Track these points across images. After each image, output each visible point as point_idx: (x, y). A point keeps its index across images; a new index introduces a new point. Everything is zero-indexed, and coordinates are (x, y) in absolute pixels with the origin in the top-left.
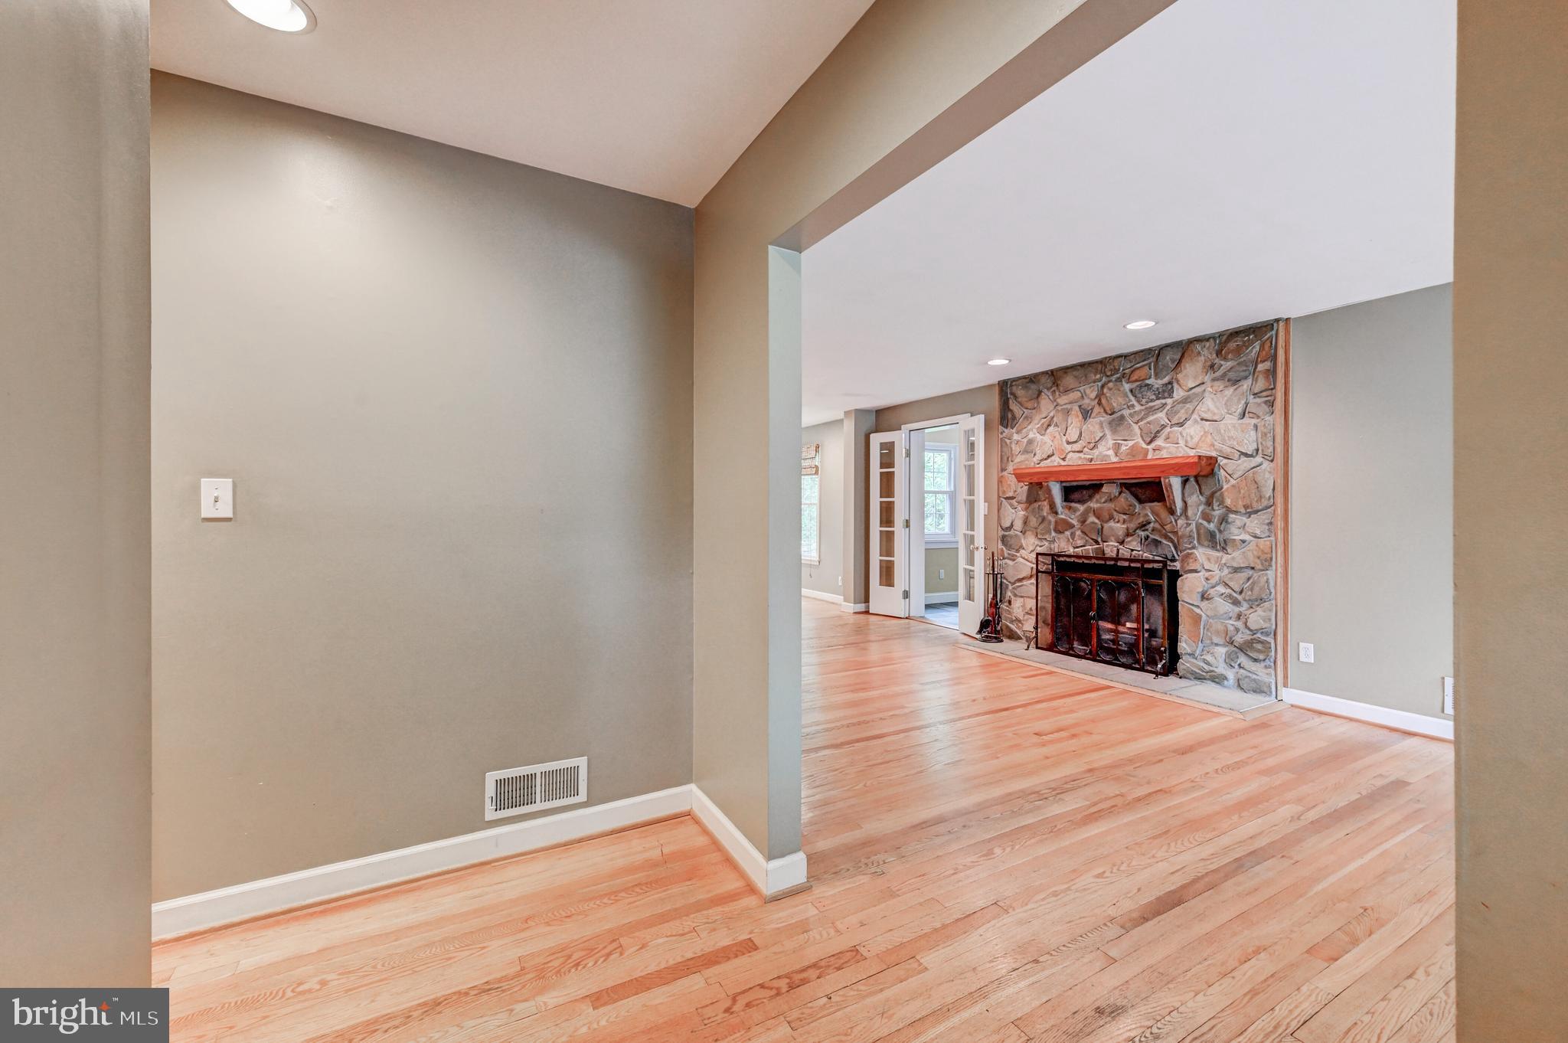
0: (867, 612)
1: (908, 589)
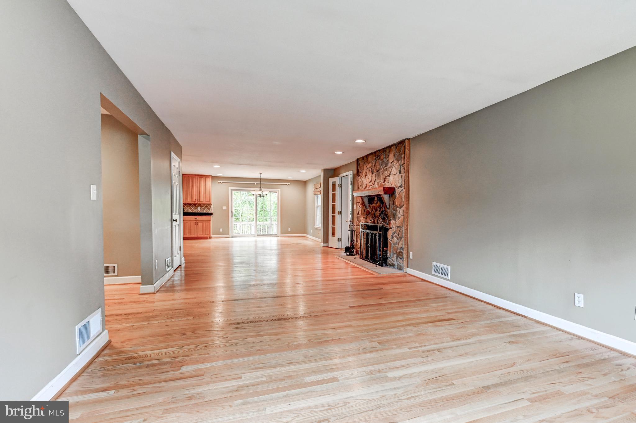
0: (328, 247)
1: (340, 238)
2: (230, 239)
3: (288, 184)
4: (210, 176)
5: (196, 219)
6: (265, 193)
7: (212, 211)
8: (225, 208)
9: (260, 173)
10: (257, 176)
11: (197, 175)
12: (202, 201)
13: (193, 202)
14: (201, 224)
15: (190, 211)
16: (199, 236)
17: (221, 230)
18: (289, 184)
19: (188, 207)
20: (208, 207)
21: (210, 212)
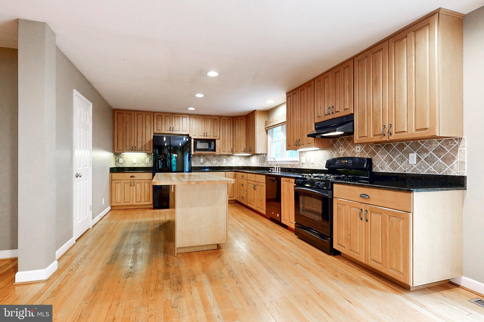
20: (444, 151)
21: (454, 173)
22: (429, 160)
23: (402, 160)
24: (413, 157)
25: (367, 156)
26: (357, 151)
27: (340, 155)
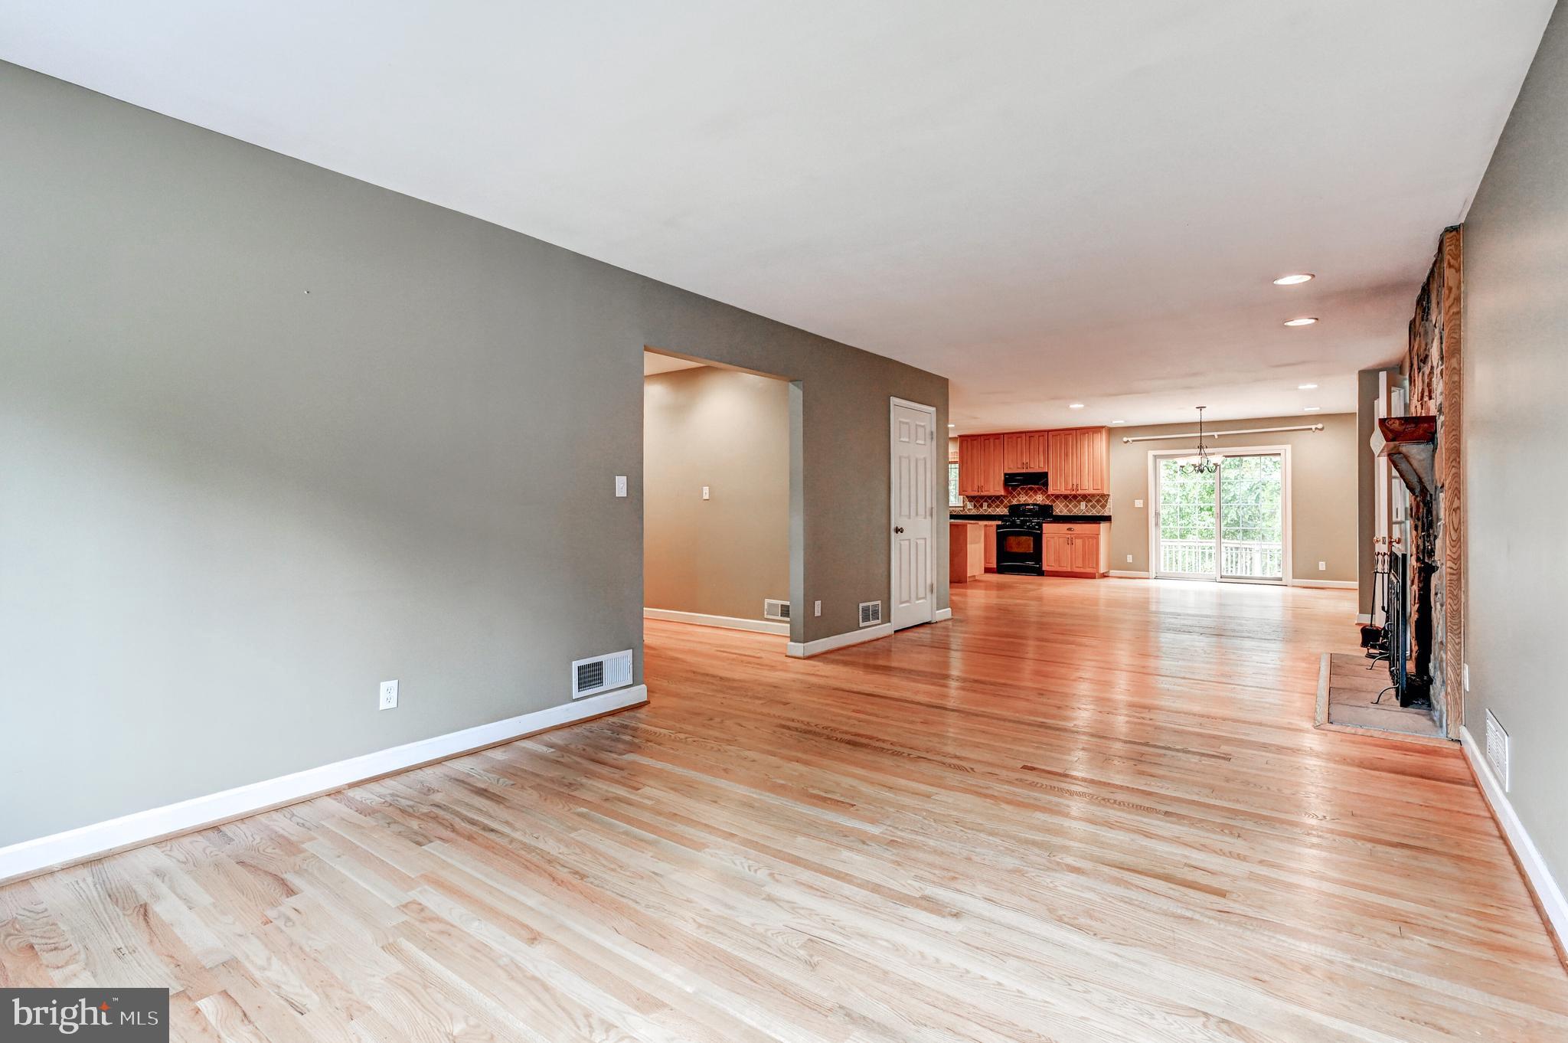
2: (1152, 583)
3: (1313, 427)
4: (1102, 427)
5: (1069, 529)
6: (1214, 459)
7: (1110, 511)
8: (1139, 503)
9: (1201, 408)
10: (1191, 415)
11: (1076, 429)
12: (1088, 488)
13: (1068, 492)
14: (1079, 542)
15: (1065, 512)
16: (1078, 570)
17: (1130, 559)
18: (1320, 426)
19: (1061, 502)
20: (1101, 501)
21: (1106, 514)
22: (1093, 507)
23: (1076, 506)
24: (1083, 505)
25: (1048, 503)
26: (1038, 499)
27: (1020, 501)
